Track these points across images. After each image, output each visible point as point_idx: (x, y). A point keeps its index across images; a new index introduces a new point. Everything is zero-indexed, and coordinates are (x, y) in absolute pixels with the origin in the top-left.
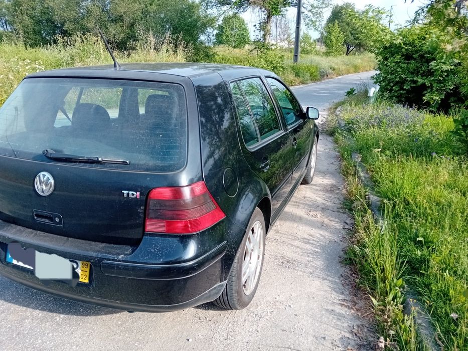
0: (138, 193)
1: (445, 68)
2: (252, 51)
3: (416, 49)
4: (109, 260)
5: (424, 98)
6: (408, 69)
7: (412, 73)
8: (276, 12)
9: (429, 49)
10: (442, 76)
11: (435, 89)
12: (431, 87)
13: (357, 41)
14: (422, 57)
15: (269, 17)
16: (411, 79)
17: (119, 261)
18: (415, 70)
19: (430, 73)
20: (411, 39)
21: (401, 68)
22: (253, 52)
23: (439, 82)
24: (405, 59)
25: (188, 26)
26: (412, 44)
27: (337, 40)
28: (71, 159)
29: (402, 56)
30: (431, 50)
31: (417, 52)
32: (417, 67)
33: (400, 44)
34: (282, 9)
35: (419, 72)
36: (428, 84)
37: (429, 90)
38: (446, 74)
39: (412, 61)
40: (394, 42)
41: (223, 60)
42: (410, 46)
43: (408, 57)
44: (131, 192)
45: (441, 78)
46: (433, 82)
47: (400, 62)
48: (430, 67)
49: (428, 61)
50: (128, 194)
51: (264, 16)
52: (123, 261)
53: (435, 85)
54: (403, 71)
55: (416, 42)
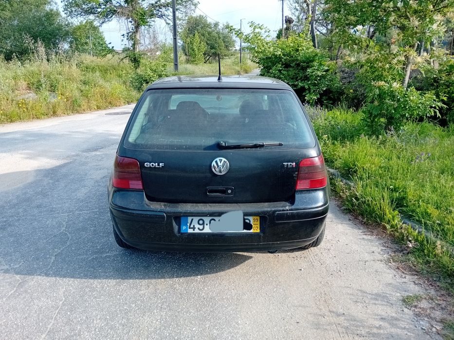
0: (294, 163)
1: (319, 74)
2: (122, 59)
3: (292, 59)
4: (280, 211)
5: (306, 98)
6: (289, 75)
7: (292, 79)
8: (143, 22)
9: (304, 59)
10: (316, 81)
11: (312, 91)
12: (309, 89)
13: (213, 51)
14: (298, 65)
15: (137, 27)
16: (293, 83)
17: (287, 210)
18: (294, 76)
19: (306, 78)
20: (287, 50)
21: (283, 75)
22: (124, 60)
23: (315, 85)
24: (284, 67)
25: (50, 35)
26: (289, 55)
27: (198, 50)
28: (239, 146)
29: (282, 65)
30: (305, 60)
31: (293, 61)
32: (295, 74)
33: (280, 55)
34: (148, 20)
35: (297, 77)
36: (307, 87)
37: (307, 92)
38: (319, 78)
39: (291, 69)
40: (276, 53)
41: (87, 68)
42: (288, 56)
43: (287, 66)
44: (289, 163)
45: (316, 82)
46: (310, 86)
47: (282, 70)
48: (307, 73)
49: (304, 69)
50: (287, 165)
51: (131, 26)
52: (290, 210)
53: (312, 87)
54: (285, 77)
55: (292, 53)
